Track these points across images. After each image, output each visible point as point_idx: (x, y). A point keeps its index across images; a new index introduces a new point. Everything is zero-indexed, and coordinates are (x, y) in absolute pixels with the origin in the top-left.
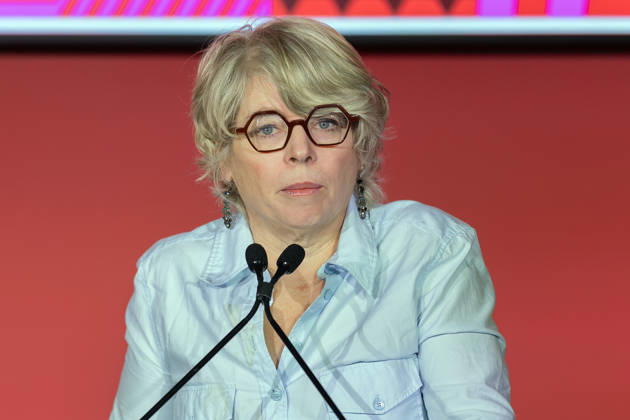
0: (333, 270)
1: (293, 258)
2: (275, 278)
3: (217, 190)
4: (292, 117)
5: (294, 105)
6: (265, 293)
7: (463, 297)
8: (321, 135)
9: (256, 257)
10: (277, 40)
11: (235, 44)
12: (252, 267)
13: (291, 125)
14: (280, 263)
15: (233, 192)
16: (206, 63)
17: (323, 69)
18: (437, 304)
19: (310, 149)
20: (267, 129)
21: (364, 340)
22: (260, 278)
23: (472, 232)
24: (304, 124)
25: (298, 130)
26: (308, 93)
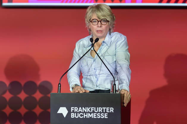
0: (104, 42)
1: (97, 40)
2: (94, 43)
3: (88, 30)
4: (99, 20)
5: (99, 18)
6: (93, 45)
9: (91, 40)
12: (91, 41)
13: (98, 21)
14: (95, 41)
15: (90, 30)
17: (104, 13)
18: (119, 47)
19: (101, 25)
20: (95, 21)
21: (107, 52)
22: (92, 43)
24: (100, 21)
25: (99, 22)
26: (101, 17)
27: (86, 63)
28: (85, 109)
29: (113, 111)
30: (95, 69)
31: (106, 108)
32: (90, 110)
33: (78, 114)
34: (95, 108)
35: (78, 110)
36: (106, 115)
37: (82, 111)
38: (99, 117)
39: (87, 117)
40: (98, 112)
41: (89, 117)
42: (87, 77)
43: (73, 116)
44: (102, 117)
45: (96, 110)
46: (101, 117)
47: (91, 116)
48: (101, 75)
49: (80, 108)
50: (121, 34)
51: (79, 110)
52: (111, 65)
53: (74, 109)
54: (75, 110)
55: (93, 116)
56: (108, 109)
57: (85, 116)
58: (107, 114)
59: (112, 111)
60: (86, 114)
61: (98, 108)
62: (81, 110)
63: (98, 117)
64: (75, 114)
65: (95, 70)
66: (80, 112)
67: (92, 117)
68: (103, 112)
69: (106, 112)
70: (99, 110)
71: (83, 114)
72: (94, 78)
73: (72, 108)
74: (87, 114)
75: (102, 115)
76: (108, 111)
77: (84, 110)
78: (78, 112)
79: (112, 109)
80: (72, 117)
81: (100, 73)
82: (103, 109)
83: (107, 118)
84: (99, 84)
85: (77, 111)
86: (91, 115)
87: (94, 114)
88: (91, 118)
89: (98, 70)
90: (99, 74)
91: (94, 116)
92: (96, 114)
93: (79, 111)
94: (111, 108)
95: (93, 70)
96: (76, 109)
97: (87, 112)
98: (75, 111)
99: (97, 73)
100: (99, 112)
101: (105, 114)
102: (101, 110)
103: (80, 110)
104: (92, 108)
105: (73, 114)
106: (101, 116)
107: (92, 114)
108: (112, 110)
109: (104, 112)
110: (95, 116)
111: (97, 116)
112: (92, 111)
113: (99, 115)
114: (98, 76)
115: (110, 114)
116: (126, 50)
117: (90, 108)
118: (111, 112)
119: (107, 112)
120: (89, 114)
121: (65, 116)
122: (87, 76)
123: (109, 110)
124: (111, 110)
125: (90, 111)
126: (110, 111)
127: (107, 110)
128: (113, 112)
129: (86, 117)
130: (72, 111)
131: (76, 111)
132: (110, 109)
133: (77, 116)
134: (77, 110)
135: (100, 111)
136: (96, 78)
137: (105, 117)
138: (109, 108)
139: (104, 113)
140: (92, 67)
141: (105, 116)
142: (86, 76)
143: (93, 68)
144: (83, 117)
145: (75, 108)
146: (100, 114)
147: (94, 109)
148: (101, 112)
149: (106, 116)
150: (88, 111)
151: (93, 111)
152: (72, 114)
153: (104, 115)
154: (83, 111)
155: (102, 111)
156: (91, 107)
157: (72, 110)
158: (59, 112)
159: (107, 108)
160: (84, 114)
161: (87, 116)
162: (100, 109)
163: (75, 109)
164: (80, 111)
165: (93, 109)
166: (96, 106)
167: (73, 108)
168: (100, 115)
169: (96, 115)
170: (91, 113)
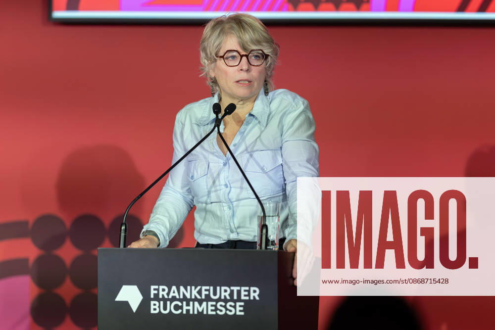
0: (251, 115)
1: (231, 108)
4: (243, 53)
6: (217, 123)
7: (300, 126)
8: (254, 61)
9: (217, 108)
10: (238, 22)
11: (219, 22)
13: (242, 56)
16: (207, 29)
19: (248, 66)
20: (233, 57)
21: (261, 141)
23: (306, 102)
24: (247, 56)
25: (244, 58)
28: (186, 290)
29: (258, 295)
30: (226, 186)
31: (238, 288)
32: (200, 292)
33: (168, 303)
34: (212, 288)
35: (168, 294)
36: (240, 306)
37: (178, 297)
38: (221, 311)
39: (191, 312)
40: (219, 300)
41: (196, 312)
42: (206, 207)
43: (155, 308)
44: (231, 311)
45: (215, 294)
46: (228, 312)
47: (200, 310)
48: (242, 202)
49: (174, 288)
50: (294, 94)
51: (171, 294)
52: (271, 174)
53: (158, 290)
54: (161, 293)
55: (207, 308)
56: (245, 291)
57: (185, 308)
58: (242, 304)
59: (254, 297)
60: (188, 305)
61: (218, 288)
62: (176, 294)
63: (218, 312)
64: (162, 303)
65: (228, 189)
66: (174, 299)
67: (205, 313)
68: (232, 300)
69: (239, 300)
70: (223, 294)
71: (180, 304)
72: (226, 208)
73: (153, 287)
74: (191, 303)
75: (231, 306)
76: (245, 296)
77: (184, 295)
78: (168, 299)
79: (255, 291)
80: (152, 312)
81: (241, 197)
82: (232, 291)
83: (242, 313)
84: (236, 226)
85: (166, 297)
86: (200, 305)
87: (210, 303)
88: (200, 314)
89: (235, 187)
90: (238, 200)
91: (210, 308)
92: (214, 303)
93: (170, 297)
94: (252, 289)
95: (223, 187)
96: (164, 290)
97: (191, 299)
98: (161, 297)
99: (233, 195)
100: (223, 297)
101: (238, 304)
102: (227, 294)
103: (174, 292)
104: (204, 288)
105: (155, 305)
106: (227, 309)
107: (204, 304)
108: (255, 293)
109: (235, 297)
110: (212, 310)
111: (216, 309)
112: (203, 297)
113: (221, 306)
114: (235, 204)
115: (249, 305)
116: (310, 137)
117: (199, 288)
118: (252, 298)
119: (243, 298)
120: (196, 304)
121: (134, 308)
122: (206, 204)
123: (246, 293)
124: (252, 294)
125: (199, 297)
126: (249, 295)
127: (243, 293)
128: (257, 298)
129: (188, 311)
130: (152, 296)
131: (163, 295)
132: (249, 291)
133: (165, 309)
134: (165, 293)
135: (225, 296)
136: (230, 208)
137: (238, 313)
138: (247, 288)
139: (235, 301)
140: (219, 181)
141: (238, 308)
142: (204, 205)
143: (223, 183)
144: (180, 311)
145: (161, 287)
146: (223, 304)
147: (209, 290)
148: (228, 298)
149: (239, 310)
150: (193, 297)
151: (206, 295)
152: (152, 303)
153: (235, 307)
154: (181, 297)
155: (229, 295)
156: (202, 285)
157: (153, 292)
158: (119, 298)
159: (243, 288)
160: (185, 303)
161: (191, 308)
162: (226, 291)
163: (161, 290)
164: (174, 295)
165: (206, 290)
166: (215, 283)
167: (156, 287)
168: (225, 307)
169: (215, 306)
170: (200, 302)
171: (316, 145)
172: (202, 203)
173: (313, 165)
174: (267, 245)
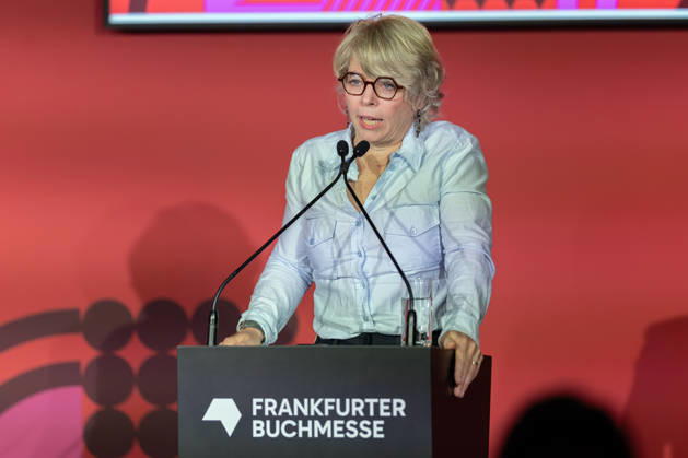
1: (362, 148)
2: (351, 160)
6: (344, 168)
7: (467, 173)
9: (342, 148)
13: (366, 83)
18: (453, 175)
19: (374, 99)
21: (406, 193)
23: (476, 139)
24: (373, 84)
27: (328, 229)
28: (303, 404)
29: (405, 411)
30: (359, 254)
31: (376, 400)
32: (321, 407)
33: (278, 422)
34: (338, 400)
35: (277, 410)
36: (379, 426)
37: (290, 414)
38: (352, 433)
39: (310, 435)
40: (349, 417)
41: (316, 435)
42: (330, 285)
43: (259, 429)
44: (365, 433)
45: (343, 409)
46: (362, 435)
47: (323, 432)
48: (381, 278)
49: (285, 401)
50: (458, 127)
51: (282, 410)
52: (422, 240)
53: (263, 404)
54: (267, 409)
55: (332, 430)
56: (385, 404)
57: (301, 429)
58: (382, 422)
59: (398, 413)
60: (305, 425)
61: (347, 401)
62: (289, 410)
63: (348, 434)
64: (268, 422)
65: (361, 260)
66: (285, 416)
67: (329, 435)
68: (367, 417)
69: (377, 416)
70: (354, 409)
71: (294, 424)
72: (359, 286)
73: (255, 401)
74: (310, 422)
75: (365, 425)
76: (385, 411)
77: (299, 410)
78: (277, 418)
79: (399, 405)
80: (255, 435)
81: (380, 270)
82: (367, 405)
83: (382, 436)
84: (372, 312)
85: (274, 413)
86: (323, 425)
87: (336, 422)
88: (323, 437)
89: (371, 256)
90: (375, 275)
91: (336, 429)
92: (342, 422)
93: (280, 414)
94: (395, 401)
95: (355, 256)
96: (271, 404)
97: (309, 417)
98: (267, 414)
99: (369, 268)
100: (354, 414)
101: (376, 423)
102: (360, 409)
103: (285, 407)
104: (327, 401)
105: (258, 425)
106: (360, 430)
107: (328, 423)
108: (399, 407)
109: (372, 414)
110: (339, 432)
111: (345, 430)
112: (327, 413)
113: (352, 425)
114: (371, 280)
115: (390, 424)
116: (479, 188)
117: (320, 400)
118: (395, 414)
119: (382, 414)
120: (317, 423)
121: (230, 430)
122: (331, 279)
123: (387, 407)
124: (395, 409)
125: (320, 414)
126: (391, 410)
127: (382, 407)
128: (403, 414)
129: (305, 433)
130: (255, 413)
131: (270, 412)
132: (391, 405)
133: (273, 431)
134: (272, 409)
135: (357, 412)
136: (364, 286)
137: (376, 436)
138: (388, 401)
139: (371, 419)
140: (350, 247)
141: (376, 429)
143: (354, 249)
144: (294, 434)
145: (267, 401)
146: (355, 423)
147: (334, 404)
148: (362, 414)
149: (376, 431)
150: (312, 414)
151: (330, 411)
152: (255, 422)
153: (371, 427)
154: (296, 414)
155: (364, 410)
156: (325, 397)
157: (255, 408)
158: (208, 417)
159: (382, 401)
160: (300, 422)
161: (309, 429)
162: (358, 405)
163: (266, 405)
164: (285, 411)
165: (330, 404)
166: (343, 394)
167: (261, 400)
168: (357, 427)
169: (344, 426)
170: (323, 421)
171: (488, 200)
172: (325, 278)
173: (484, 228)
174: (415, 339)
